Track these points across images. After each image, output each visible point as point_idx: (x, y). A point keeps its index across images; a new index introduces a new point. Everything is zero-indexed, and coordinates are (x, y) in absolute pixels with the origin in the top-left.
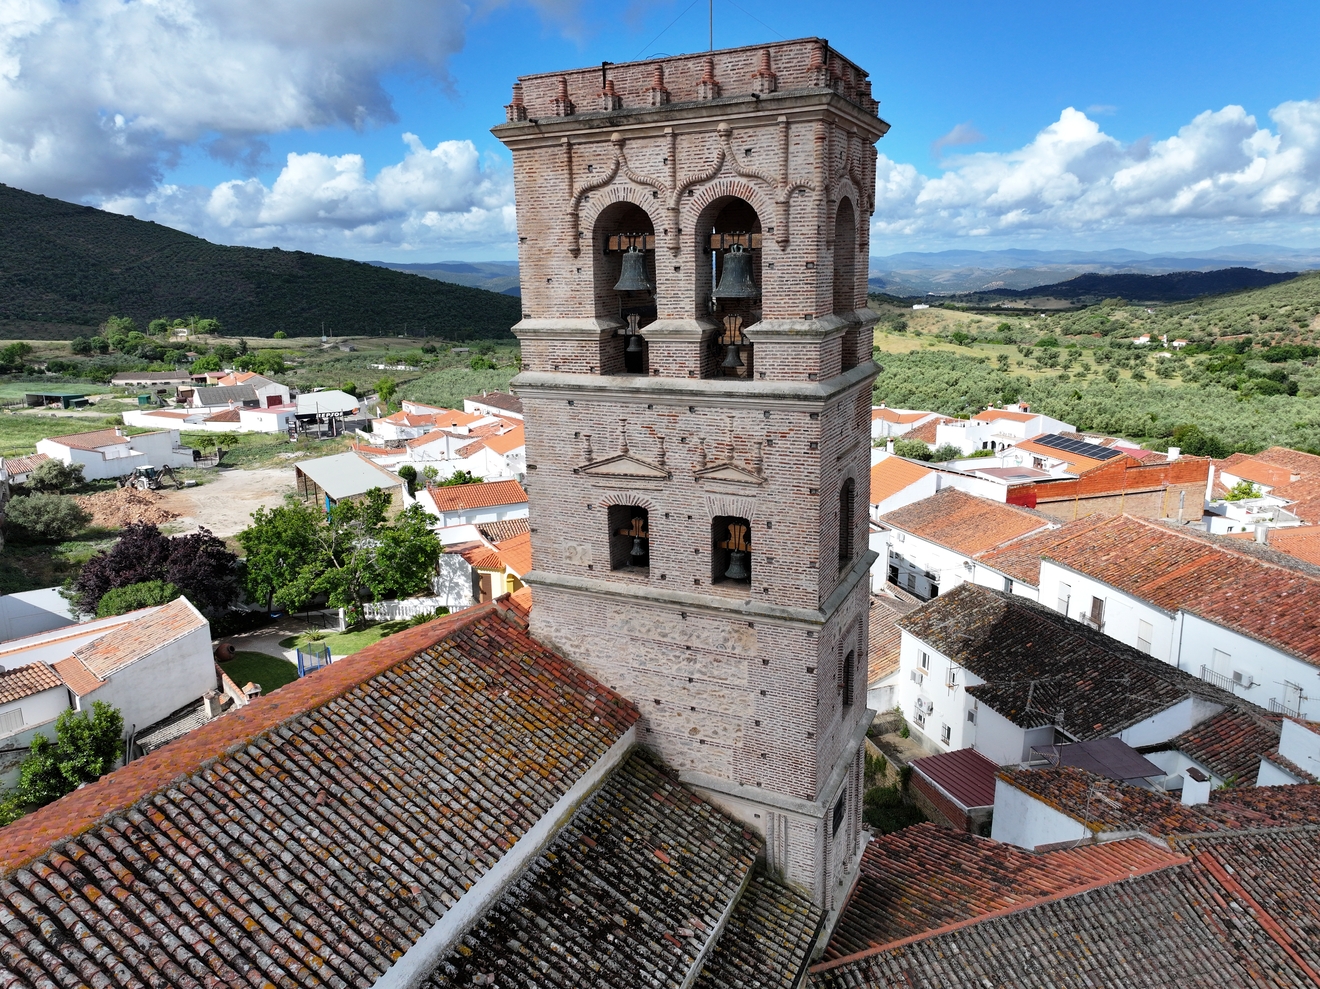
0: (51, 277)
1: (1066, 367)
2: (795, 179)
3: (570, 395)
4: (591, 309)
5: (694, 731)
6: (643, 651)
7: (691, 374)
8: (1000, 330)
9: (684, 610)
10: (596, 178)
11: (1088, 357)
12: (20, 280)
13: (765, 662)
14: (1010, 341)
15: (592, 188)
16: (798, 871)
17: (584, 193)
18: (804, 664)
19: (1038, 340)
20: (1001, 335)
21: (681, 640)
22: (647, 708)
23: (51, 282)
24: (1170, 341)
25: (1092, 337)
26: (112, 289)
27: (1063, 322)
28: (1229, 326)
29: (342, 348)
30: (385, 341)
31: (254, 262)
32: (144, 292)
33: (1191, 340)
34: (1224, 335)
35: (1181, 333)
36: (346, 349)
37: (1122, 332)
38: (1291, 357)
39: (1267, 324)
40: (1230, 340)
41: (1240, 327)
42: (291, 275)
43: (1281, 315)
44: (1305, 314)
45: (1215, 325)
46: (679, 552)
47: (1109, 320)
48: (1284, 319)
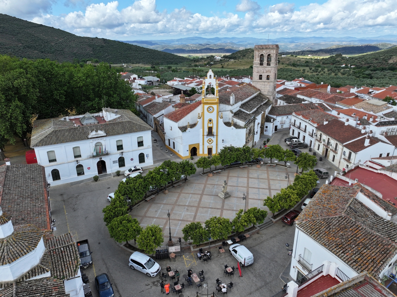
0: (36, 46)
1: (319, 72)
2: (274, 53)
3: (257, 67)
4: (259, 61)
5: (264, 91)
6: (261, 85)
7: (266, 65)
8: (305, 63)
9: (264, 82)
11: (326, 70)
12: (27, 47)
13: (270, 85)
14: (307, 66)
15: (260, 53)
16: (271, 100)
18: (273, 85)
19: (315, 65)
20: (306, 64)
21: (264, 84)
22: (261, 90)
23: (36, 47)
24: (351, 66)
25: (330, 65)
26: (53, 50)
27: (323, 61)
28: (367, 62)
29: (129, 67)
30: (137, 65)
31: (91, 42)
32: (61, 50)
33: (356, 66)
34: (365, 64)
35: (354, 64)
36: (131, 67)
37: (338, 63)
38: (378, 70)
39: (377, 61)
40: (366, 66)
41: (370, 62)
42: (102, 46)
43: (381, 59)
44: (387, 58)
45: (363, 62)
46: (264, 78)
47: (335, 60)
48: (382, 60)
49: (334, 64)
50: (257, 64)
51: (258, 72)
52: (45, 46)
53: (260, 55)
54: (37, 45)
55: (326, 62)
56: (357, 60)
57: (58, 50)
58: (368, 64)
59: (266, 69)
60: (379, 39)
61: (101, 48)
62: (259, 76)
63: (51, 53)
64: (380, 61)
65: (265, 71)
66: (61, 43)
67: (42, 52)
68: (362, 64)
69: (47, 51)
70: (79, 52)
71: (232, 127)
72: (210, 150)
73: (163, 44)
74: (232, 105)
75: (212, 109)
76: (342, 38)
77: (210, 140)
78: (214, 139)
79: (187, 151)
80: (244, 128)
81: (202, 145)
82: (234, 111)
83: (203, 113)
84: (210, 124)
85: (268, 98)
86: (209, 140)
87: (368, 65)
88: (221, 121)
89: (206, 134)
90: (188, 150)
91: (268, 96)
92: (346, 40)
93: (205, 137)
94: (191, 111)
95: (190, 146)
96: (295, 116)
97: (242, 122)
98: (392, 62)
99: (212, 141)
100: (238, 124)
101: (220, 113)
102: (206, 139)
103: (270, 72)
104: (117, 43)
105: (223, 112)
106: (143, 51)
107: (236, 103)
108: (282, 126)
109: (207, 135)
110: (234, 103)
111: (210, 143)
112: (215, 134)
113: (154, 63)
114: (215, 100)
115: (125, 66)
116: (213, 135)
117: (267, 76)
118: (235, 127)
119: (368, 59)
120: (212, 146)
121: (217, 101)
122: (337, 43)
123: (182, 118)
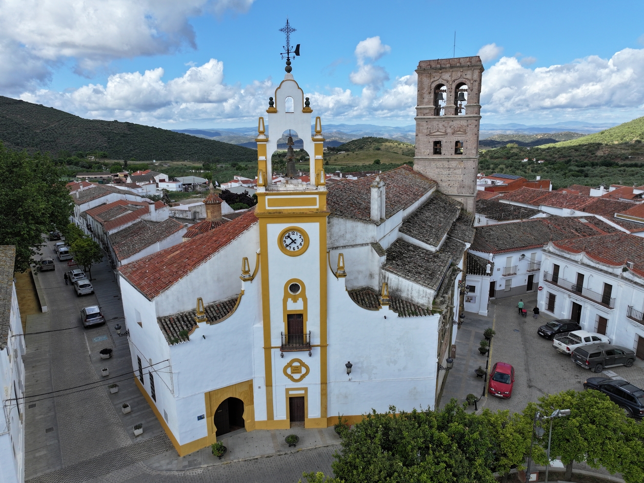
0: (6, 134)
2: (474, 79)
3: (427, 120)
4: (432, 103)
5: (449, 185)
6: (439, 170)
7: (453, 114)
9: (448, 160)
10: (435, 79)
13: (465, 168)
15: (434, 81)
16: (470, 209)
17: (433, 82)
18: (473, 167)
21: (447, 166)
22: (440, 182)
23: (6, 136)
24: (537, 160)
25: (503, 159)
26: (37, 140)
27: (490, 154)
28: (562, 154)
29: (164, 165)
30: (180, 163)
31: (106, 127)
32: (52, 141)
33: (546, 160)
34: (560, 158)
35: (541, 157)
36: (166, 166)
37: (516, 157)
38: (587, 166)
39: (578, 153)
40: (562, 160)
41: (566, 155)
42: (124, 134)
43: (584, 149)
44: (593, 149)
45: (556, 154)
46: (447, 149)
47: (510, 153)
48: (585, 151)
49: (509, 158)
50: (427, 111)
51: (430, 135)
52: (23, 134)
53: (434, 85)
54: (8, 133)
55: (495, 155)
56: (544, 152)
57: (46, 141)
58: (565, 157)
59: (451, 123)
60: (557, 127)
61: (123, 137)
62: (432, 144)
63: (32, 146)
64: (584, 153)
65: (449, 131)
66: (53, 130)
67: (18, 144)
68: (554, 158)
69: (26, 142)
70: (84, 144)
71: (385, 310)
72: (297, 407)
73: (231, 135)
74: (377, 224)
75: (299, 241)
76: (505, 125)
77: (296, 364)
78: (313, 361)
79: (200, 418)
80: (433, 312)
81: (264, 388)
82: (385, 244)
83: (263, 256)
84: (295, 300)
85: (460, 203)
86: (290, 365)
87: (565, 159)
88: (338, 288)
89: (277, 341)
90: (204, 413)
91: (459, 199)
92: (511, 128)
93: (276, 353)
94: (216, 249)
95: (209, 396)
96: (557, 252)
97: (422, 288)
98: (602, 155)
99: (304, 370)
100: (404, 295)
101: (334, 254)
102: (279, 362)
103: (465, 132)
104: (150, 129)
105: (344, 251)
106: (195, 142)
107: (389, 214)
108: (508, 282)
109: (283, 348)
110: (384, 216)
111: (297, 376)
112: (316, 341)
113: (211, 160)
114: (313, 202)
115: (156, 164)
116: (308, 347)
117: (457, 143)
118: (395, 310)
119: (564, 151)
120: (306, 389)
121: (319, 204)
122: (499, 132)
123: (176, 280)
